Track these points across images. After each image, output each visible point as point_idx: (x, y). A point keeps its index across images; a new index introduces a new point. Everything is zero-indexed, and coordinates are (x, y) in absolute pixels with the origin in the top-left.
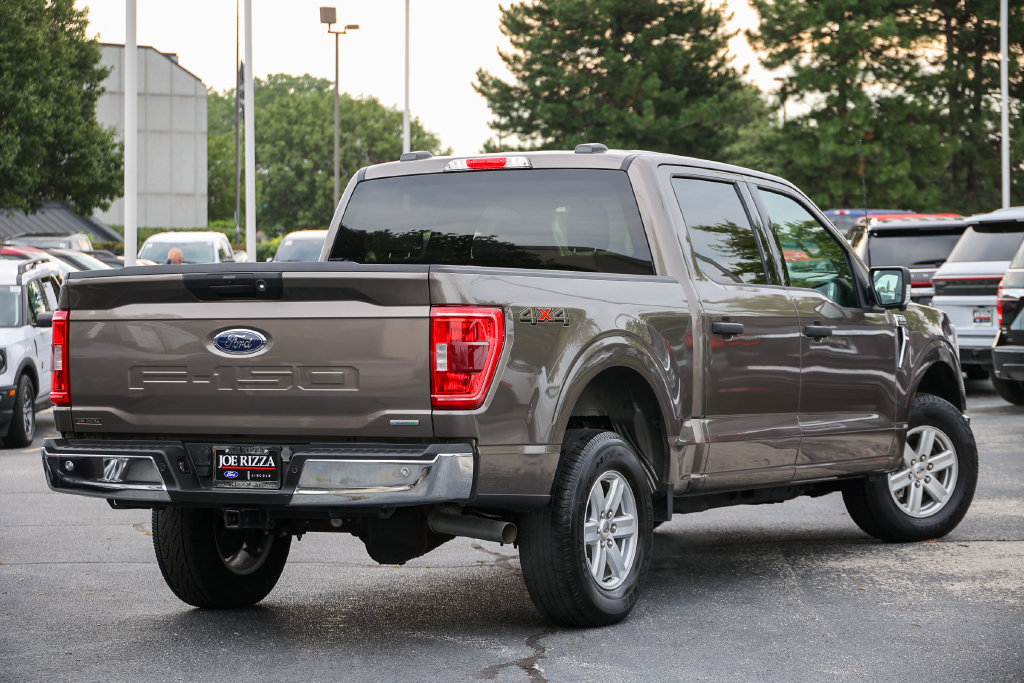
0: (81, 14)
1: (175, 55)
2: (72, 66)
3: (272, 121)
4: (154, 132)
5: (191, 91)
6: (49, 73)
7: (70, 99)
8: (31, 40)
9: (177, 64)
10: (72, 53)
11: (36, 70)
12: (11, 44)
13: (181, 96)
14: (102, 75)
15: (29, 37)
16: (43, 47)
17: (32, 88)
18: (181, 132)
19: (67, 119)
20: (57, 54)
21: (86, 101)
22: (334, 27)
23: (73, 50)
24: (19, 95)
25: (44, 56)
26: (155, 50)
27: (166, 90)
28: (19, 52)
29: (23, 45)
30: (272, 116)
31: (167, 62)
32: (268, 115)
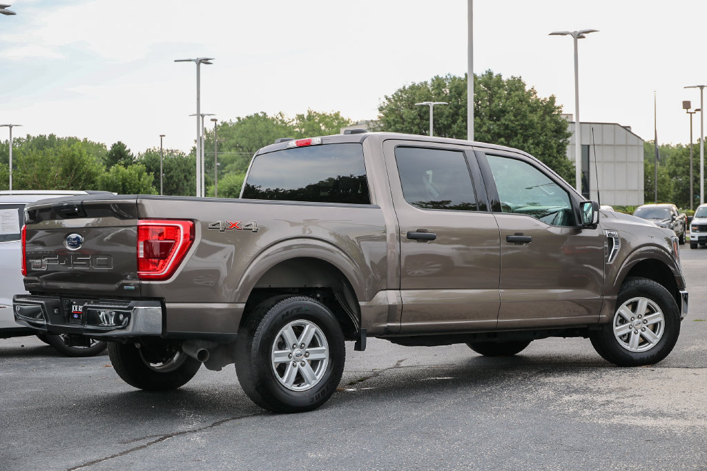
0: (559, 108)
1: (629, 127)
2: (553, 132)
3: (683, 157)
4: (618, 162)
5: (636, 143)
6: (540, 134)
7: (551, 147)
8: (531, 120)
9: (630, 131)
10: (552, 126)
11: (534, 134)
12: (522, 122)
13: (631, 146)
14: (569, 135)
15: (530, 118)
16: (538, 123)
17: (531, 141)
18: (632, 162)
19: (550, 156)
20: (544, 127)
21: (561, 147)
22: (689, 110)
23: (553, 125)
24: (525, 145)
25: (538, 127)
26: (619, 125)
27: (624, 143)
28: (526, 125)
29: (527, 122)
30: (683, 154)
31: (624, 130)
32: (682, 153)
